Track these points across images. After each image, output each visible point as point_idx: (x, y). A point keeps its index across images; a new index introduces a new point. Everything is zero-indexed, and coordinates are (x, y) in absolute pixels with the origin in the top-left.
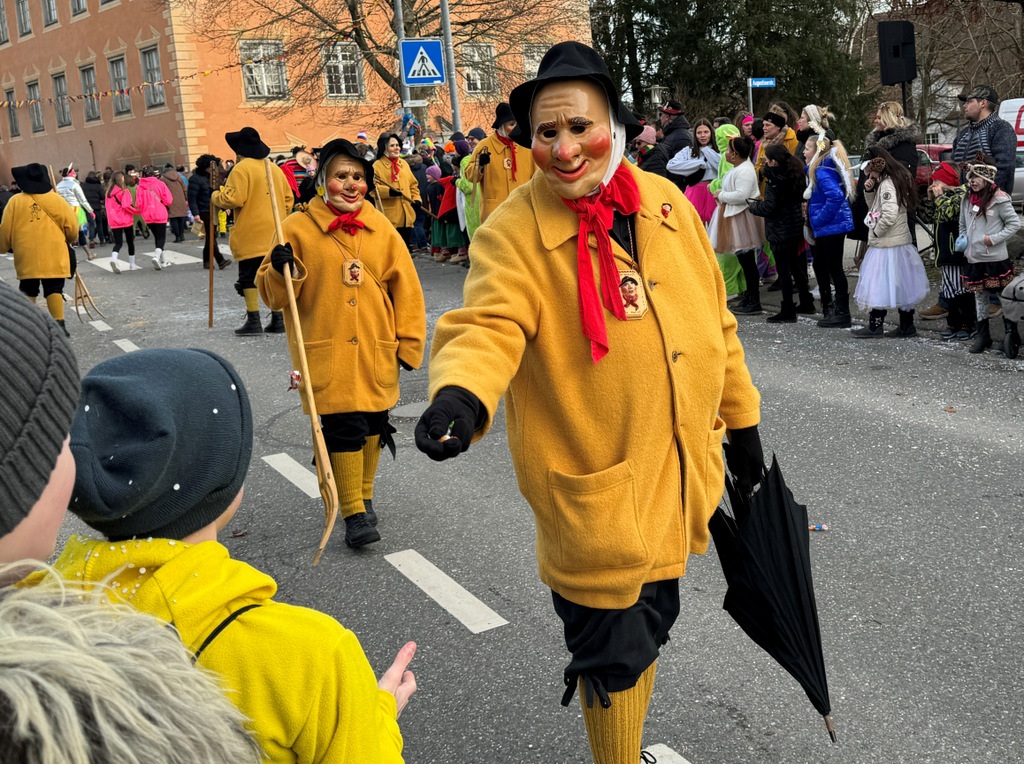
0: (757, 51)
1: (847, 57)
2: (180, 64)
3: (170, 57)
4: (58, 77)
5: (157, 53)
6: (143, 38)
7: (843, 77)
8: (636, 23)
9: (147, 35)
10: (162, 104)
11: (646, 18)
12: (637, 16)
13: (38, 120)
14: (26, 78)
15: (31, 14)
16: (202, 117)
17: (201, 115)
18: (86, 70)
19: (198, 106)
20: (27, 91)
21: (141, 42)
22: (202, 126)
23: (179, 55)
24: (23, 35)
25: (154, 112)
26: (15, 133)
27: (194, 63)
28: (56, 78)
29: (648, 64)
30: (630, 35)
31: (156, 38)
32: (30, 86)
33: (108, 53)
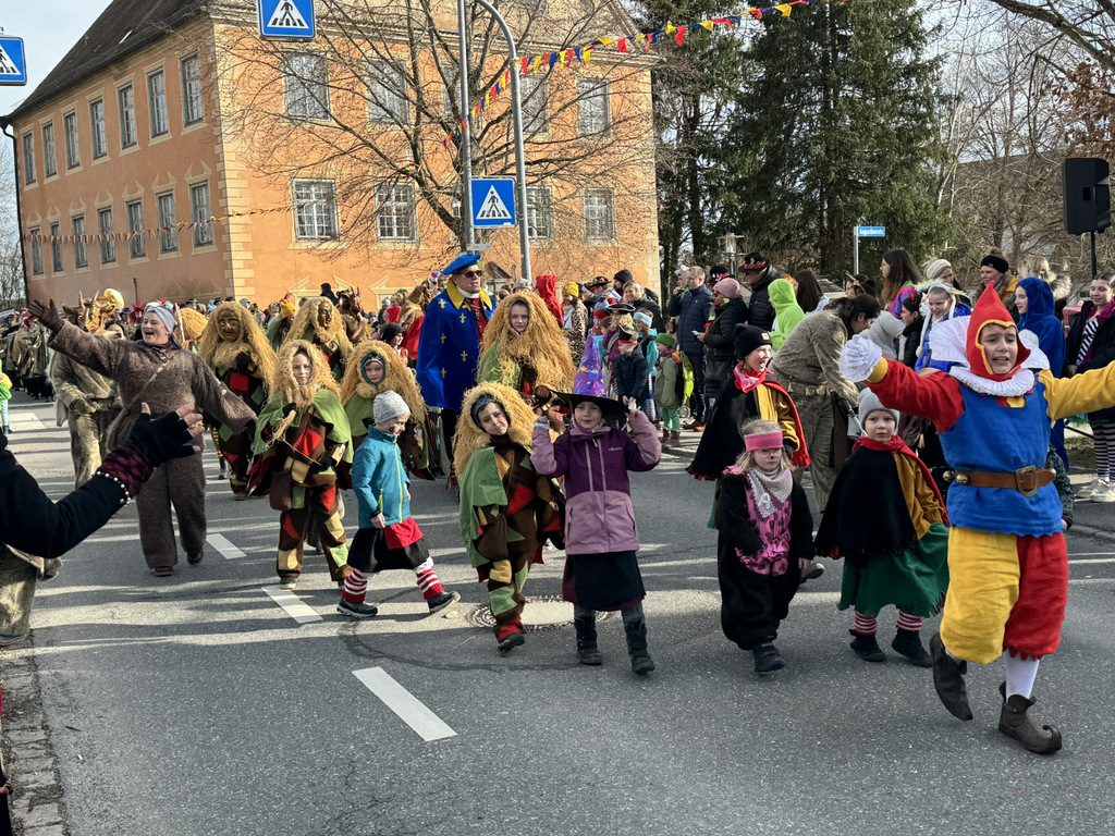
0: (838, 199)
1: (936, 208)
2: (230, 202)
3: (221, 194)
4: (104, 212)
5: (208, 189)
7: (931, 229)
8: (701, 168)
9: (198, 170)
10: (210, 243)
11: (712, 164)
12: (702, 161)
13: (82, 256)
14: (72, 212)
15: (81, 145)
16: (251, 257)
17: (249, 255)
18: (133, 205)
19: (246, 246)
20: (72, 225)
21: (191, 178)
22: (250, 267)
23: (230, 192)
24: (71, 167)
25: (200, 250)
26: (58, 267)
27: (245, 201)
28: (102, 213)
29: (712, 212)
30: (694, 179)
31: (207, 173)
32: (75, 220)
33: (156, 188)
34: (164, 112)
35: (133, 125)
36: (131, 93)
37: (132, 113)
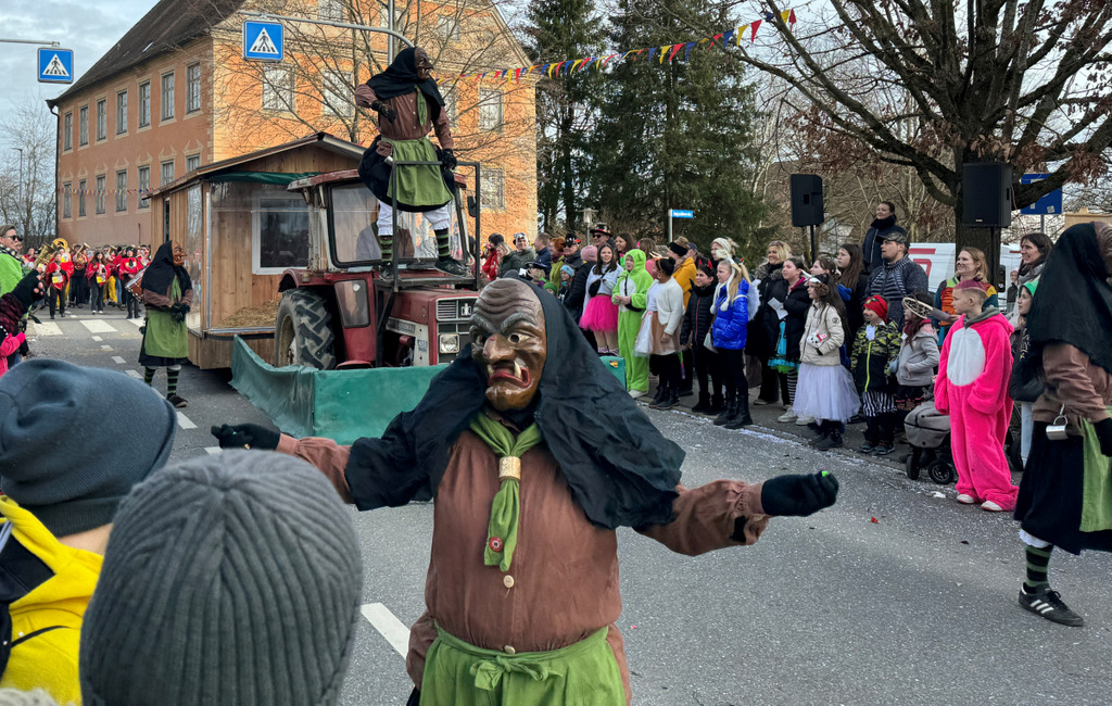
0: (675, 186)
1: (752, 196)
4: (121, 174)
5: (199, 160)
6: (190, 148)
7: (748, 212)
8: (573, 157)
9: (193, 146)
11: (582, 154)
12: (574, 152)
14: (97, 172)
15: (108, 125)
18: (143, 170)
20: (96, 182)
21: (188, 152)
24: (99, 139)
26: (82, 213)
28: (119, 174)
29: (581, 190)
30: (568, 165)
31: (200, 148)
32: (99, 178)
33: (162, 158)
34: (172, 102)
35: (148, 111)
36: (148, 88)
37: (148, 102)
